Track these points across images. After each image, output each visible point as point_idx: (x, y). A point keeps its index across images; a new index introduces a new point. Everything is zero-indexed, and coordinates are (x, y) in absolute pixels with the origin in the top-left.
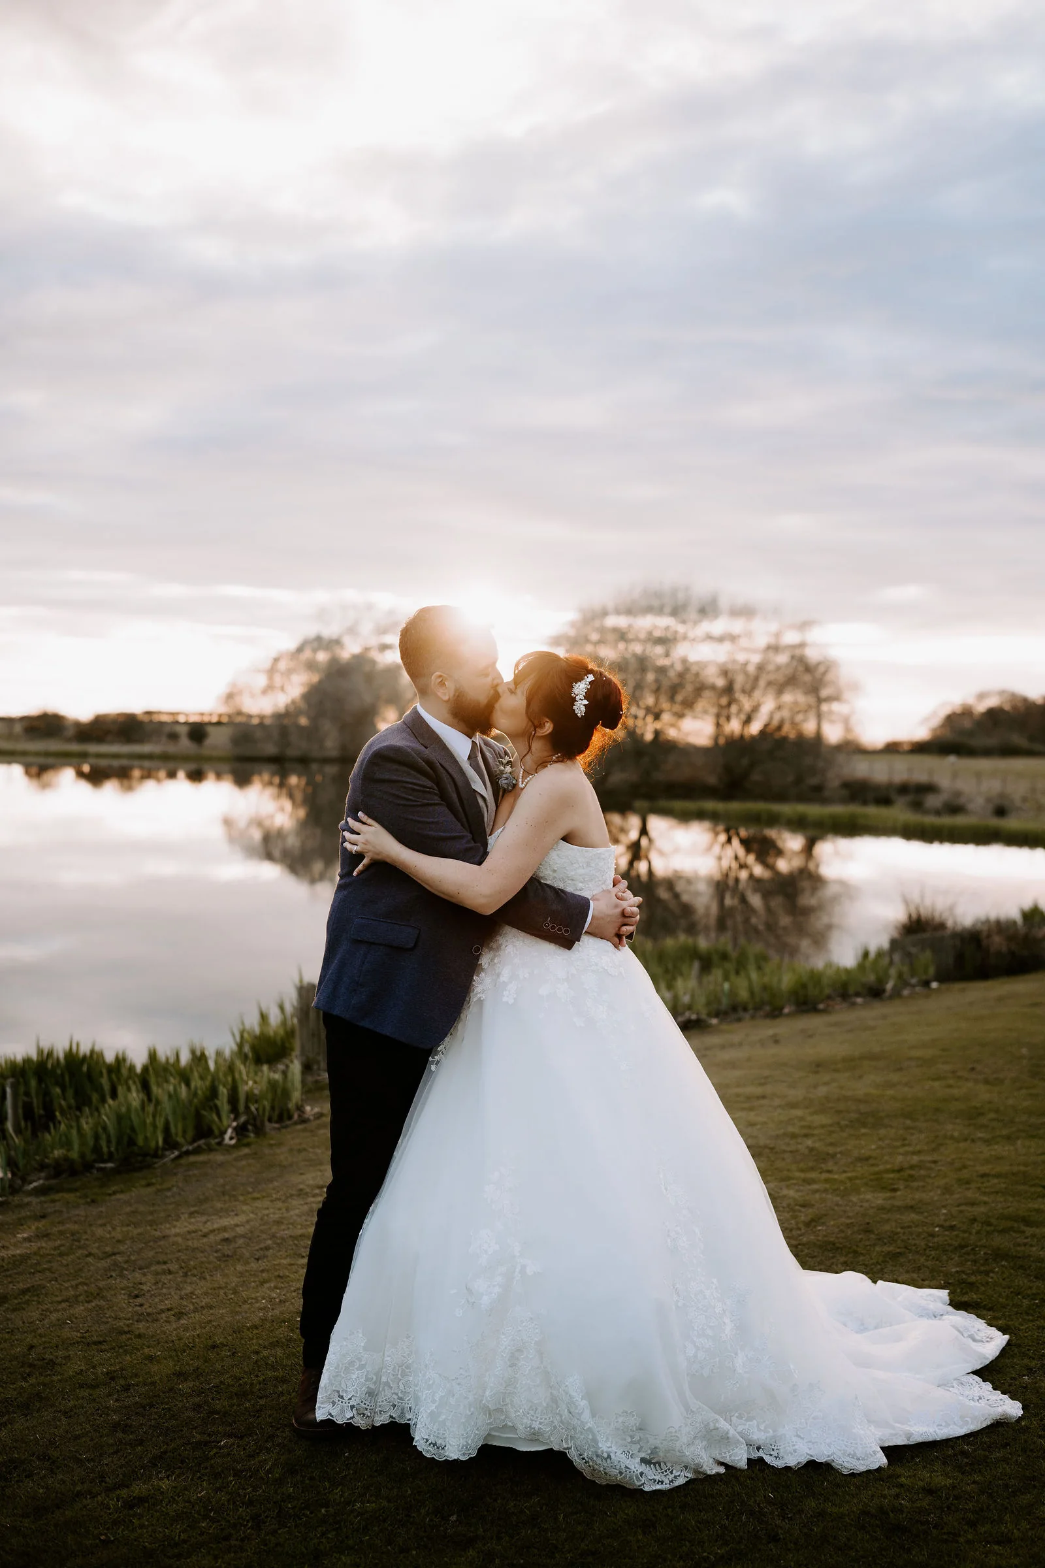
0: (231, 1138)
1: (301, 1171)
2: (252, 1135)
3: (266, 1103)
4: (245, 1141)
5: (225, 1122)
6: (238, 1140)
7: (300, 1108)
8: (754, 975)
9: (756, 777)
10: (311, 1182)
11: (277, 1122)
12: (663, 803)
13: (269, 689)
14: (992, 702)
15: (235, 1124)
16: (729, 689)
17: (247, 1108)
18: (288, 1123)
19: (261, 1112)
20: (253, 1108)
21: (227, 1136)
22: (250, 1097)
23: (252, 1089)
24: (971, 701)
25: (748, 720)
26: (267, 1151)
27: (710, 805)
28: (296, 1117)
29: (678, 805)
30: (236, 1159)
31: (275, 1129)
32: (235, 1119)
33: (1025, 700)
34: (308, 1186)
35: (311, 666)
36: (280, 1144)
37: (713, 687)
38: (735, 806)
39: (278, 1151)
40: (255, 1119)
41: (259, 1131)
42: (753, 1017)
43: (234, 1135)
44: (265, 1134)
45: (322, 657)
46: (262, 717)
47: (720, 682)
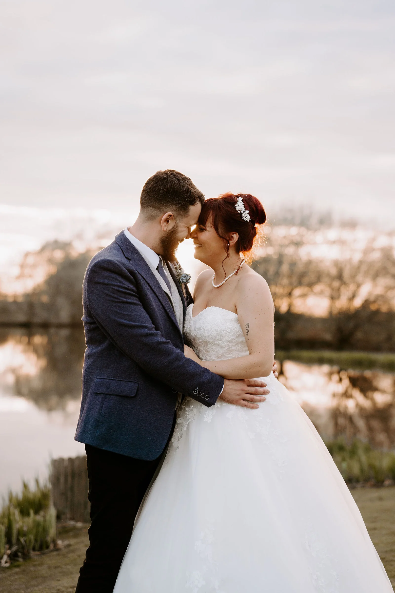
0: (6, 562)
1: (58, 578)
2: (21, 560)
3: (32, 537)
4: (17, 563)
5: (2, 551)
6: (11, 563)
7: (54, 542)
8: (364, 458)
9: (359, 335)
10: (66, 585)
11: (39, 551)
12: (295, 353)
13: (20, 277)
15: (9, 552)
16: (340, 277)
18: (46, 551)
19: (28, 542)
20: (22, 540)
21: (3, 561)
22: (20, 533)
23: (22, 527)
25: (353, 297)
26: (32, 569)
27: (327, 354)
28: (52, 546)
29: (306, 354)
30: (10, 576)
31: (37, 555)
32: (10, 548)
34: (64, 587)
35: (50, 261)
36: (41, 564)
37: (329, 275)
38: (345, 355)
39: (40, 568)
40: (23, 547)
41: (26, 557)
42: (363, 487)
43: (8, 560)
44: (30, 558)
45: (59, 255)
46: (15, 296)
47: (334, 271)
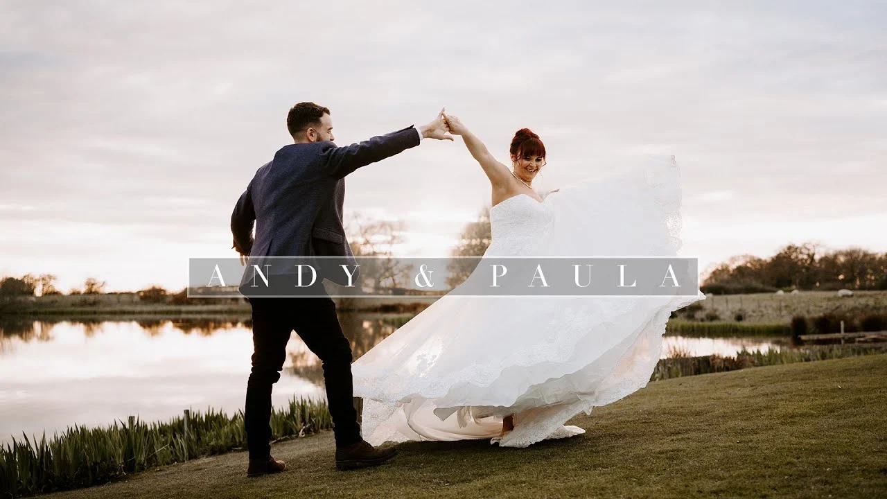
2: (313, 433)
4: (310, 436)
5: (299, 426)
6: (306, 435)
14: (740, 263)
17: (310, 420)
21: (300, 433)
24: (727, 262)
31: (324, 432)
32: (304, 425)
33: (760, 260)
40: (314, 425)
43: (304, 433)
